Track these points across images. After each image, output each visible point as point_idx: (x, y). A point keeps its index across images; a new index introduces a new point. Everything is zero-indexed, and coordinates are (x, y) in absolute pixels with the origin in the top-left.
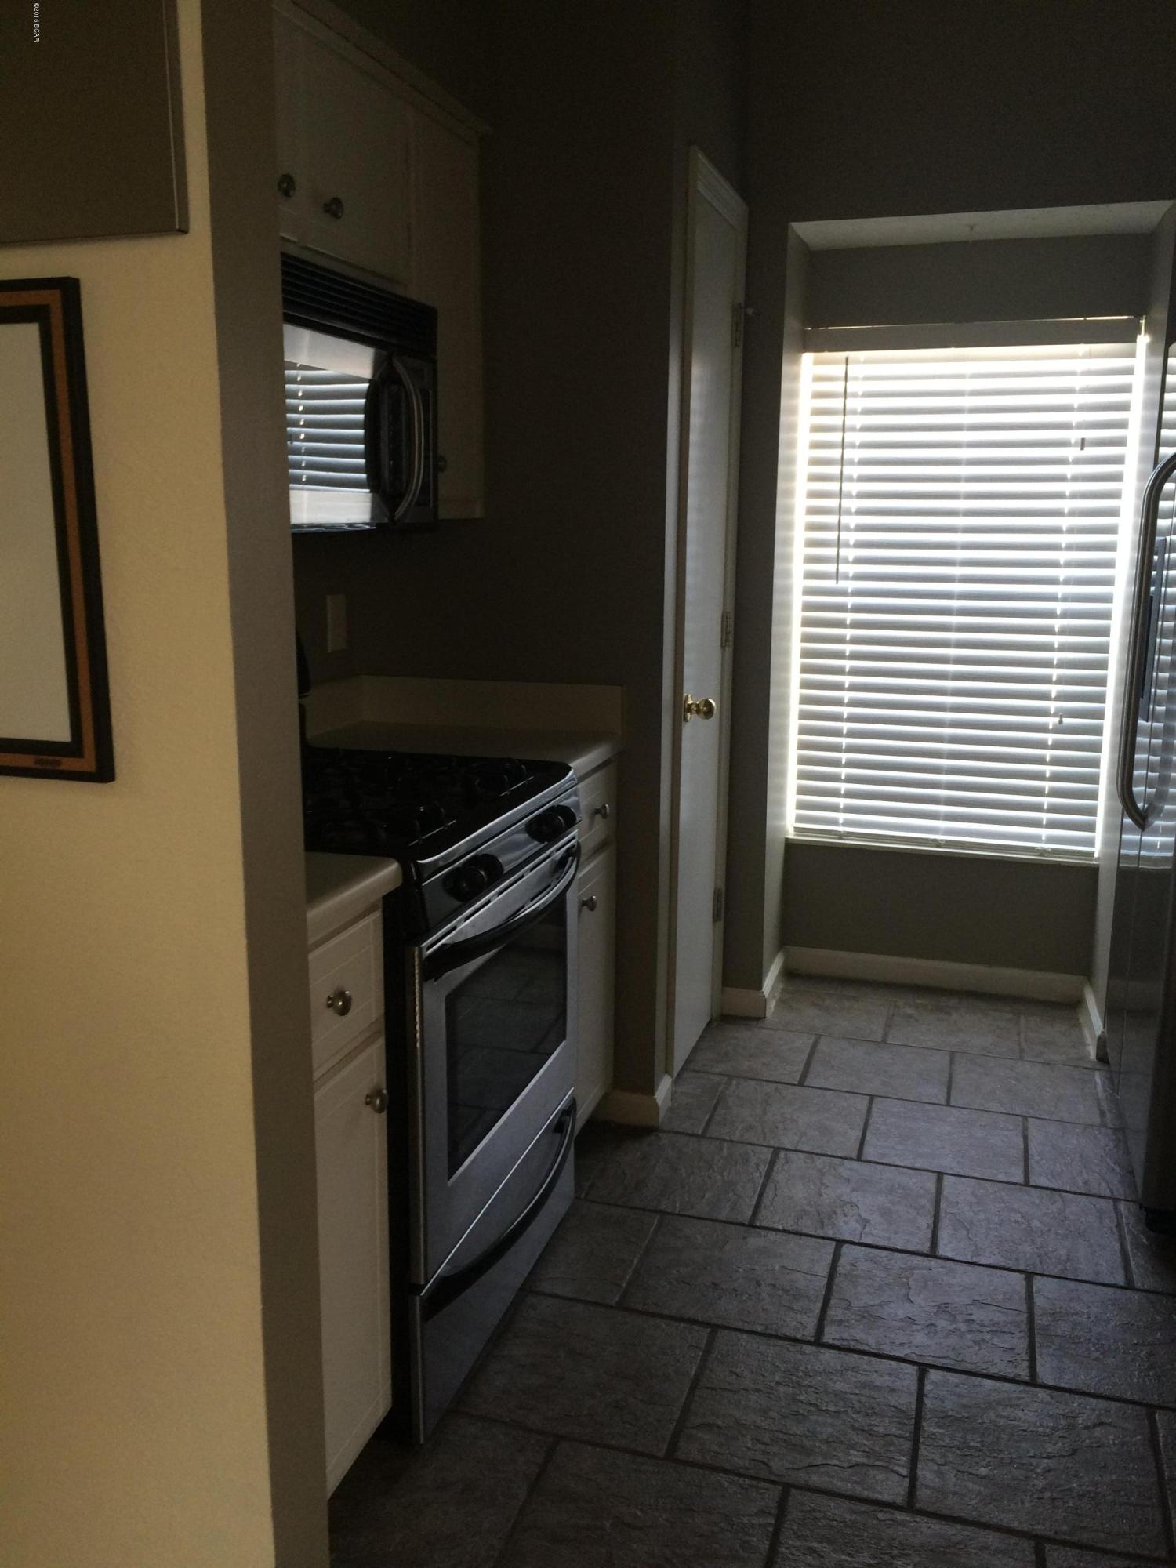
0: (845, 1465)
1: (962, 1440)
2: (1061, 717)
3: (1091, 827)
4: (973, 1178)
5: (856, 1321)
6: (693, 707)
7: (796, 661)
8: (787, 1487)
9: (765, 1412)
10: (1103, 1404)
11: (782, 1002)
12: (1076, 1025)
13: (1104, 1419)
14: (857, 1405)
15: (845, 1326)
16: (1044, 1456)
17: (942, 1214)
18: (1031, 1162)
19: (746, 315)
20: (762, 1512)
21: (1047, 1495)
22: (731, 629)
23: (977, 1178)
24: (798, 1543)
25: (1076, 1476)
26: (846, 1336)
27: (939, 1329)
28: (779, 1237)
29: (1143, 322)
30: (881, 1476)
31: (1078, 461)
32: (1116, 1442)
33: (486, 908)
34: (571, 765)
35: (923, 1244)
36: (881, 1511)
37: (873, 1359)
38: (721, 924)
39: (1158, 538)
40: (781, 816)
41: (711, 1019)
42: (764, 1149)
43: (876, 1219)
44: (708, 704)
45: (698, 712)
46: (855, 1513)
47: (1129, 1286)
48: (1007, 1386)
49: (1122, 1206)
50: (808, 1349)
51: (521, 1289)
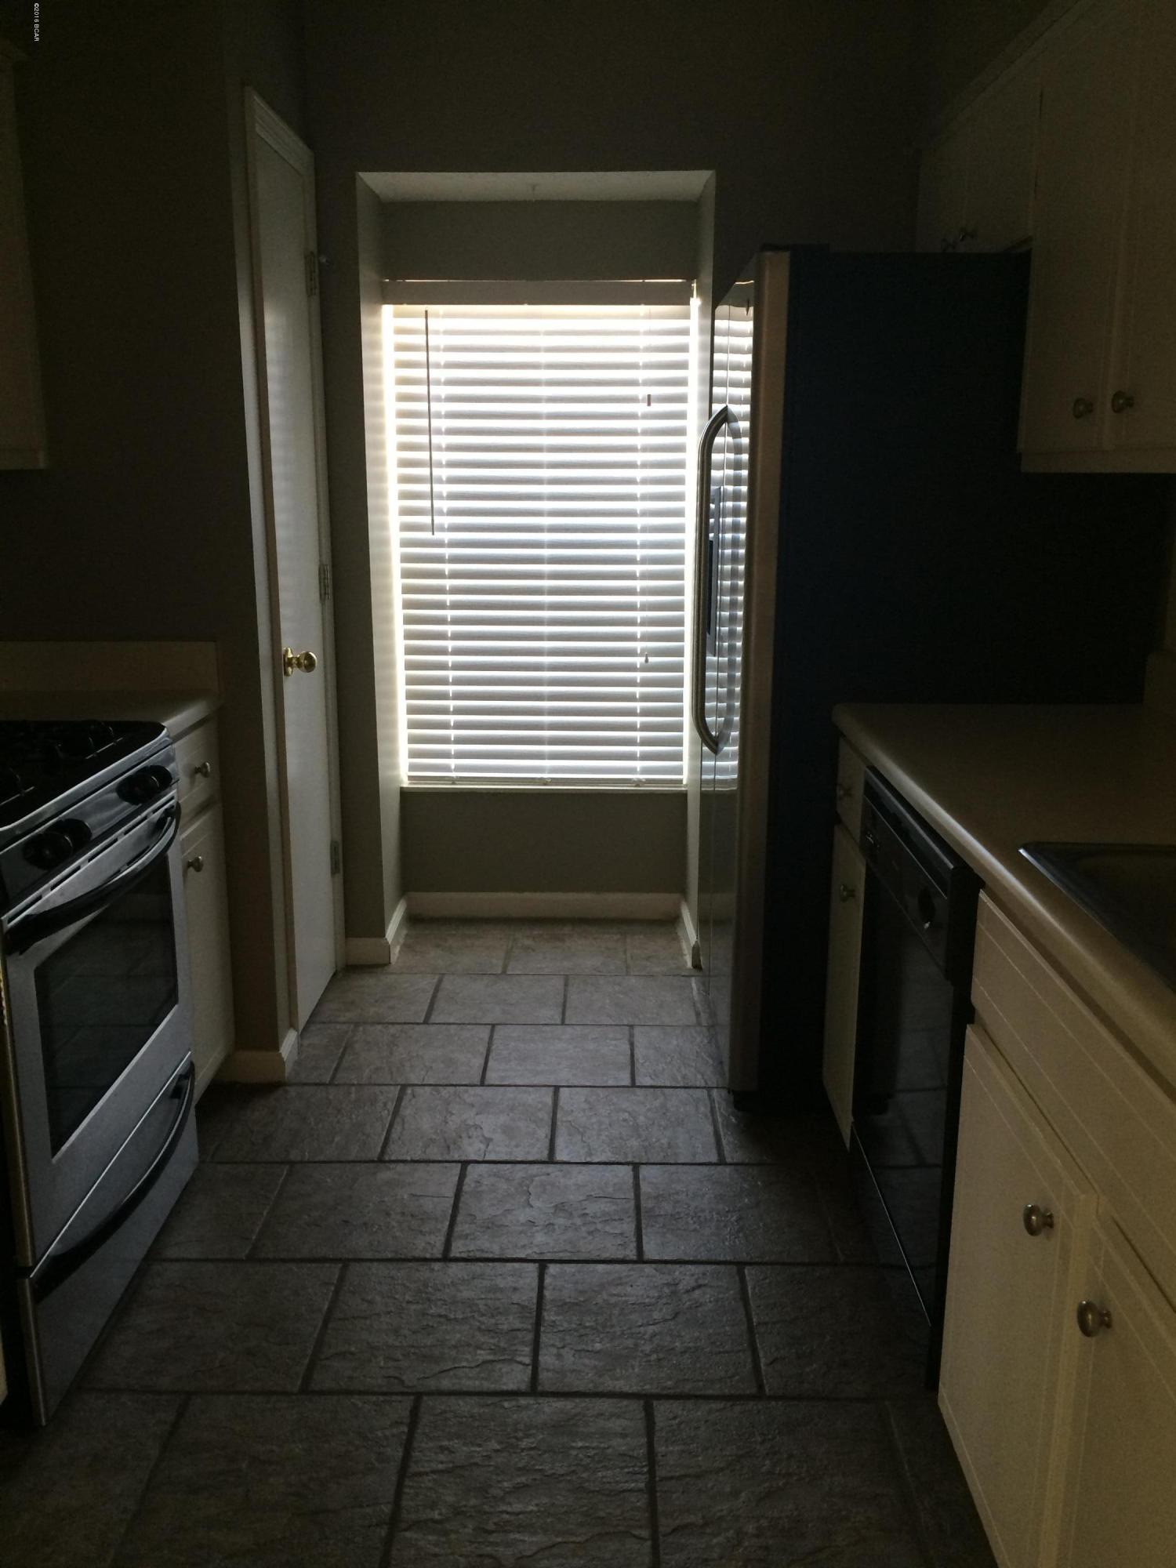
0: (473, 1365)
1: (578, 1323)
2: (647, 656)
3: (678, 757)
4: (586, 1087)
5: (481, 1232)
6: (294, 661)
7: (398, 613)
8: (418, 1396)
9: (396, 1332)
10: (701, 1268)
11: (407, 947)
12: (676, 939)
13: (701, 1282)
14: (482, 1308)
15: (471, 1239)
16: (651, 1323)
17: (559, 1123)
18: (637, 1065)
19: (319, 263)
20: (397, 1423)
21: (654, 1357)
22: (329, 582)
23: (590, 1087)
24: (431, 1444)
25: (679, 1336)
26: (472, 1248)
27: (556, 1227)
28: (407, 1168)
29: (694, 285)
30: (505, 1368)
31: (646, 416)
32: (712, 1299)
33: (75, 875)
34: (163, 724)
35: (542, 1152)
36: (506, 1400)
37: (497, 1264)
38: (339, 877)
39: (713, 488)
40: (394, 766)
41: (336, 971)
42: (392, 1088)
43: (498, 1137)
44: (308, 657)
45: (299, 665)
46: (483, 1406)
47: (722, 1162)
48: (618, 1267)
49: (715, 1093)
50: (437, 1266)
51: (146, 1259)
